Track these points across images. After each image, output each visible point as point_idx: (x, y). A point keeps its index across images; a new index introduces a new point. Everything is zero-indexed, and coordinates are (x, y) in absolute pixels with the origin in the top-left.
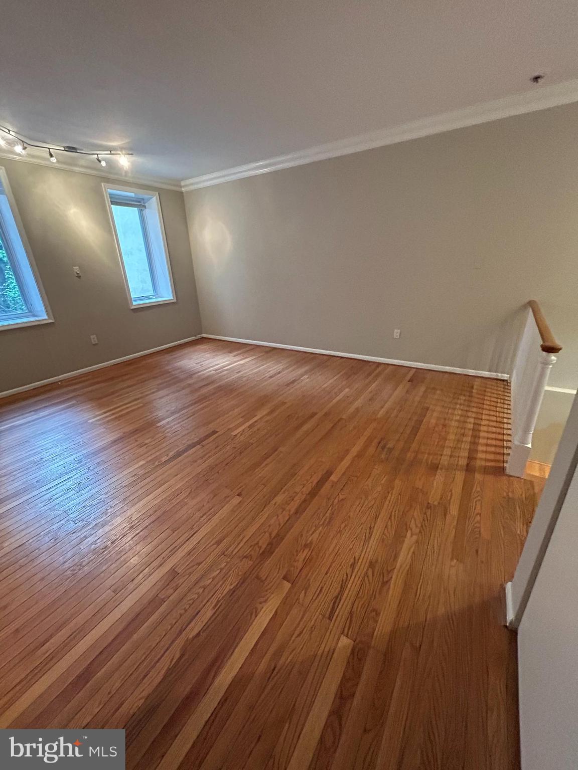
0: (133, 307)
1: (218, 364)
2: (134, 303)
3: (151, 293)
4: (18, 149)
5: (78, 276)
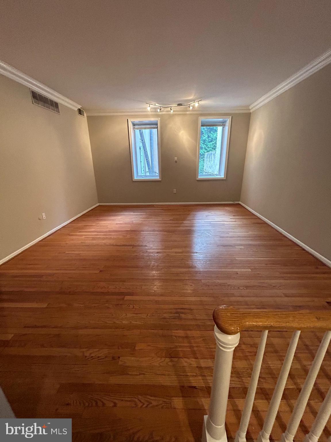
0: (198, 179)
1: (214, 219)
3: (217, 172)
4: (159, 110)
5: (176, 162)
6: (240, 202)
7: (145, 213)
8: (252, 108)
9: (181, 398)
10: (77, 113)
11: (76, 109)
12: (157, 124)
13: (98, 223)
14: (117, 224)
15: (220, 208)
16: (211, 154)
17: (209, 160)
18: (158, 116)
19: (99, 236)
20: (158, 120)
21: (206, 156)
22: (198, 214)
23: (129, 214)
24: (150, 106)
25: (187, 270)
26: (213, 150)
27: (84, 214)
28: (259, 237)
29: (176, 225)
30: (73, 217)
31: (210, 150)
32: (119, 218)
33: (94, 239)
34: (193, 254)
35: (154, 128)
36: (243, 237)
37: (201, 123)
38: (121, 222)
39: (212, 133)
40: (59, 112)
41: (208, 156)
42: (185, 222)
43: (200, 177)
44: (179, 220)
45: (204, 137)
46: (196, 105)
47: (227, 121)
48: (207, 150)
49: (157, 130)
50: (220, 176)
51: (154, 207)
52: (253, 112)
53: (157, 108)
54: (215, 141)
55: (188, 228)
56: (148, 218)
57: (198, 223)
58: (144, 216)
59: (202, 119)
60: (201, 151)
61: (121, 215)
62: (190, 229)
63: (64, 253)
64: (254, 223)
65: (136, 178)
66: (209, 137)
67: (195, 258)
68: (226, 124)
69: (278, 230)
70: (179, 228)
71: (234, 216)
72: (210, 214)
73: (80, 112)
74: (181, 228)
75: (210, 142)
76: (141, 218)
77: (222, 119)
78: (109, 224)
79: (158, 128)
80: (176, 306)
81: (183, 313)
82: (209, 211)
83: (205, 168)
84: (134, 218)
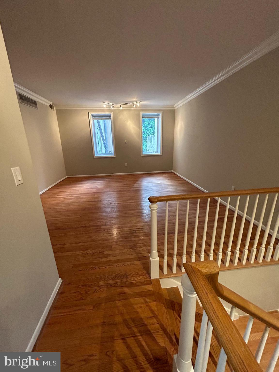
0: (142, 155)
1: (155, 182)
2: (143, 154)
3: (156, 150)
4: (112, 107)
5: (126, 143)
6: (172, 171)
7: (105, 181)
8: (176, 107)
9: (139, 261)
10: (49, 107)
11: (48, 105)
12: (110, 116)
13: (70, 189)
14: (85, 189)
15: (159, 175)
16: (151, 137)
17: (150, 141)
18: (111, 110)
19: (74, 197)
20: (111, 113)
21: (148, 138)
22: (144, 180)
23: (93, 182)
24: (105, 104)
25: (138, 211)
26: (153, 134)
27: (57, 184)
28: (184, 190)
29: (129, 187)
30: (50, 186)
31: (151, 134)
32: (86, 185)
33: (70, 199)
34: (142, 203)
35: (108, 119)
36: (173, 191)
37: (142, 116)
38: (89, 188)
39: (152, 121)
40: (37, 108)
41: (150, 139)
42: (135, 185)
43: (144, 154)
44: (131, 184)
45: (146, 124)
46: (138, 104)
47: (160, 115)
48: (148, 133)
49: (111, 120)
50: (158, 153)
51: (111, 177)
52: (176, 109)
53: (111, 106)
54: (154, 127)
55: (138, 188)
56: (108, 184)
57: (143, 185)
58: (104, 183)
59: (142, 113)
60: (144, 135)
61: (87, 183)
62: (139, 189)
63: (51, 208)
64: (181, 183)
65: (96, 155)
66: (149, 124)
67: (143, 204)
68: (159, 117)
69: (195, 186)
70: (131, 189)
71: (168, 179)
72: (152, 179)
73: (51, 106)
74: (132, 189)
75: (150, 128)
76: (103, 184)
77: (157, 114)
78: (79, 189)
79: (111, 119)
80: (133, 228)
81: (137, 230)
82: (151, 178)
83: (147, 148)
84: (98, 184)
